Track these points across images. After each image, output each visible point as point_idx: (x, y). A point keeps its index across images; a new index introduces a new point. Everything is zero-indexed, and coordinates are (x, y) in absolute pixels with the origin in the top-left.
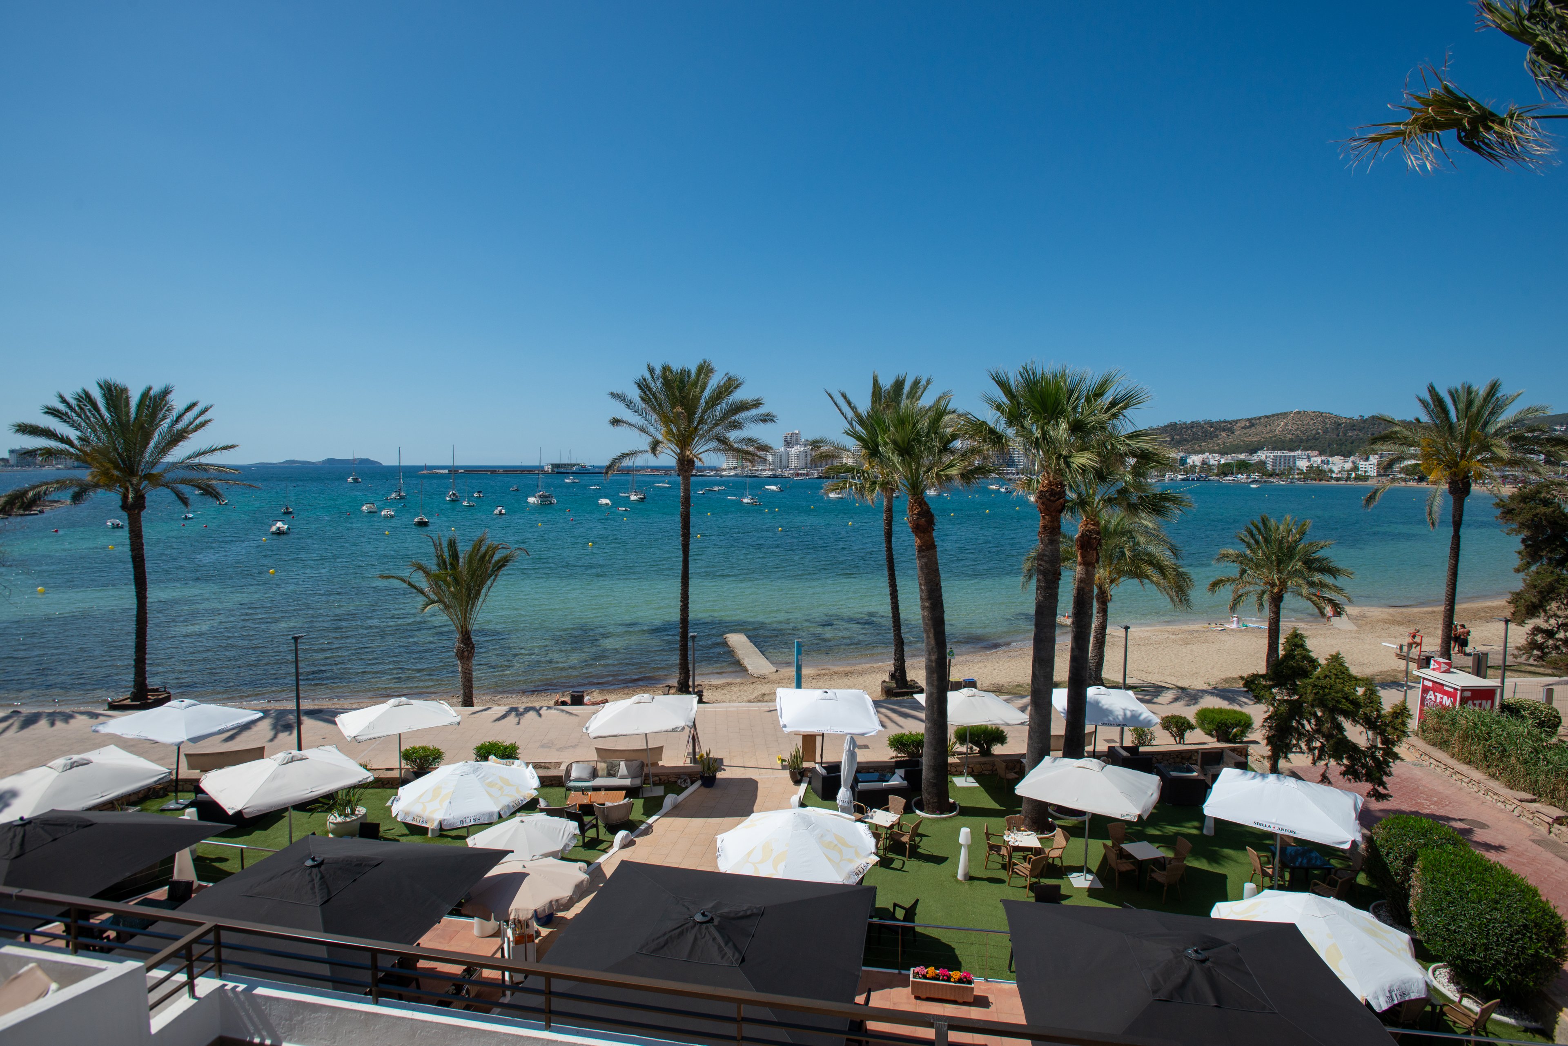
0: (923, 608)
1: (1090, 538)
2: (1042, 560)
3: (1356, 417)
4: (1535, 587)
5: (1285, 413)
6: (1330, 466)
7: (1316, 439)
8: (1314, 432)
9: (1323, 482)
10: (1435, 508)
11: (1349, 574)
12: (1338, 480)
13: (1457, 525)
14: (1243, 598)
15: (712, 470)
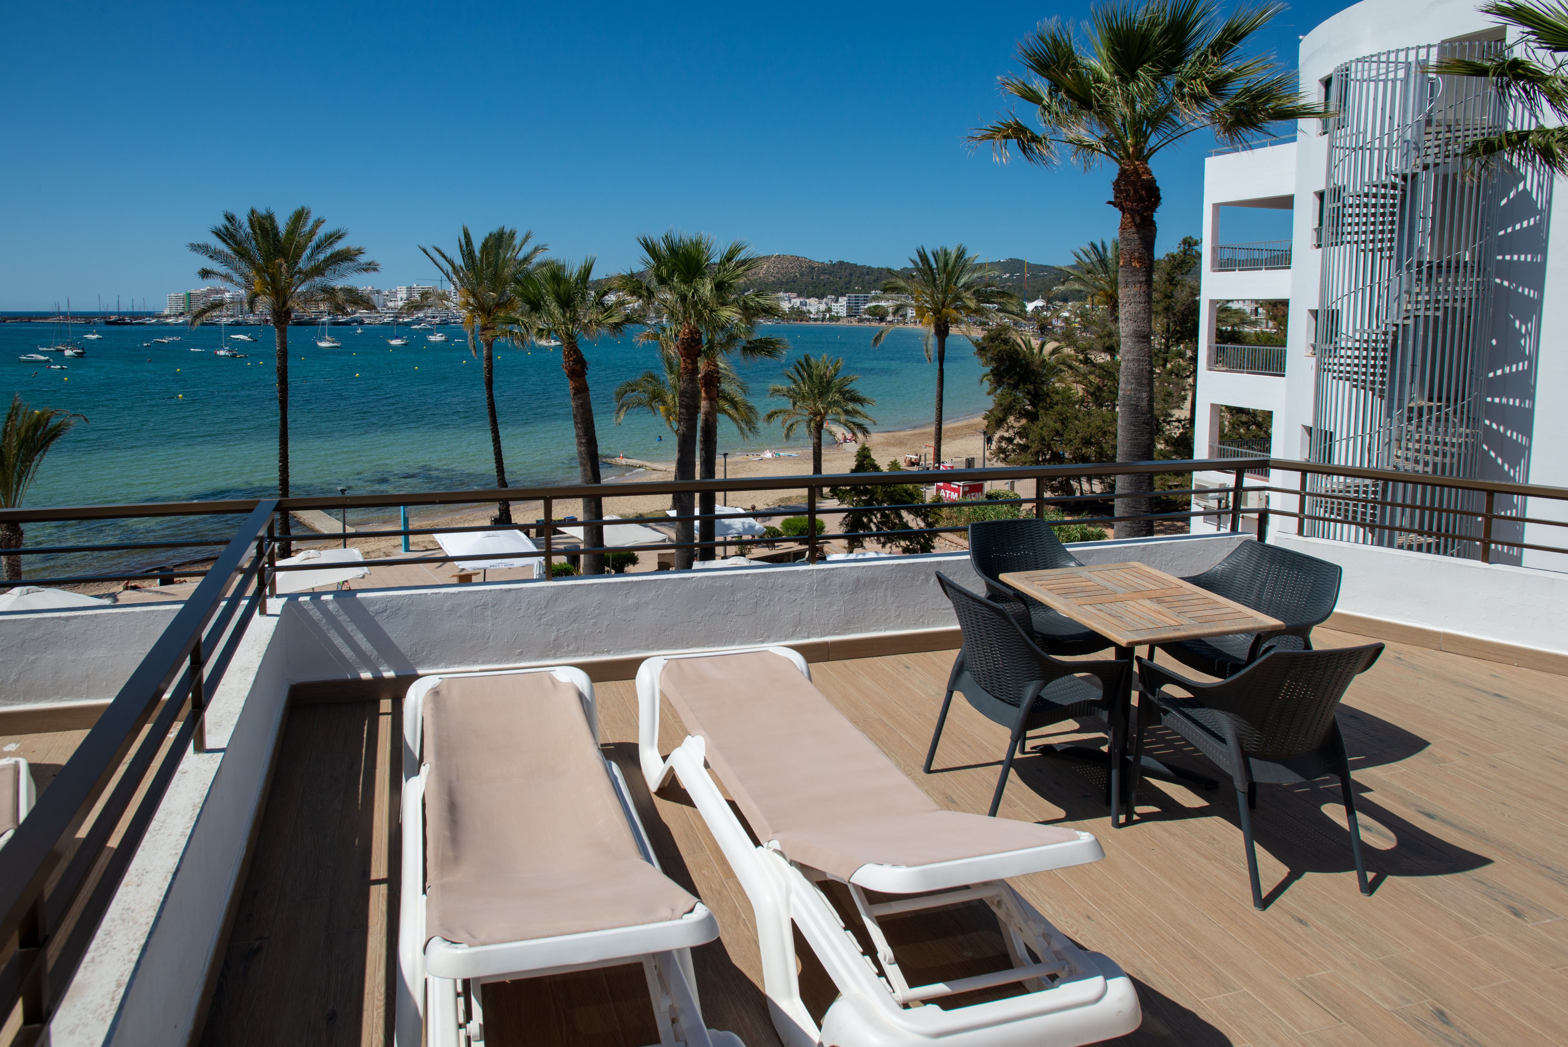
0: (580, 444)
1: (712, 377)
2: (685, 396)
3: (827, 262)
4: (1001, 405)
5: (768, 257)
6: (808, 307)
7: (795, 282)
8: (792, 275)
9: (803, 322)
10: (930, 347)
11: (871, 402)
12: (816, 320)
13: (941, 359)
14: (795, 427)
15: (154, 317)
